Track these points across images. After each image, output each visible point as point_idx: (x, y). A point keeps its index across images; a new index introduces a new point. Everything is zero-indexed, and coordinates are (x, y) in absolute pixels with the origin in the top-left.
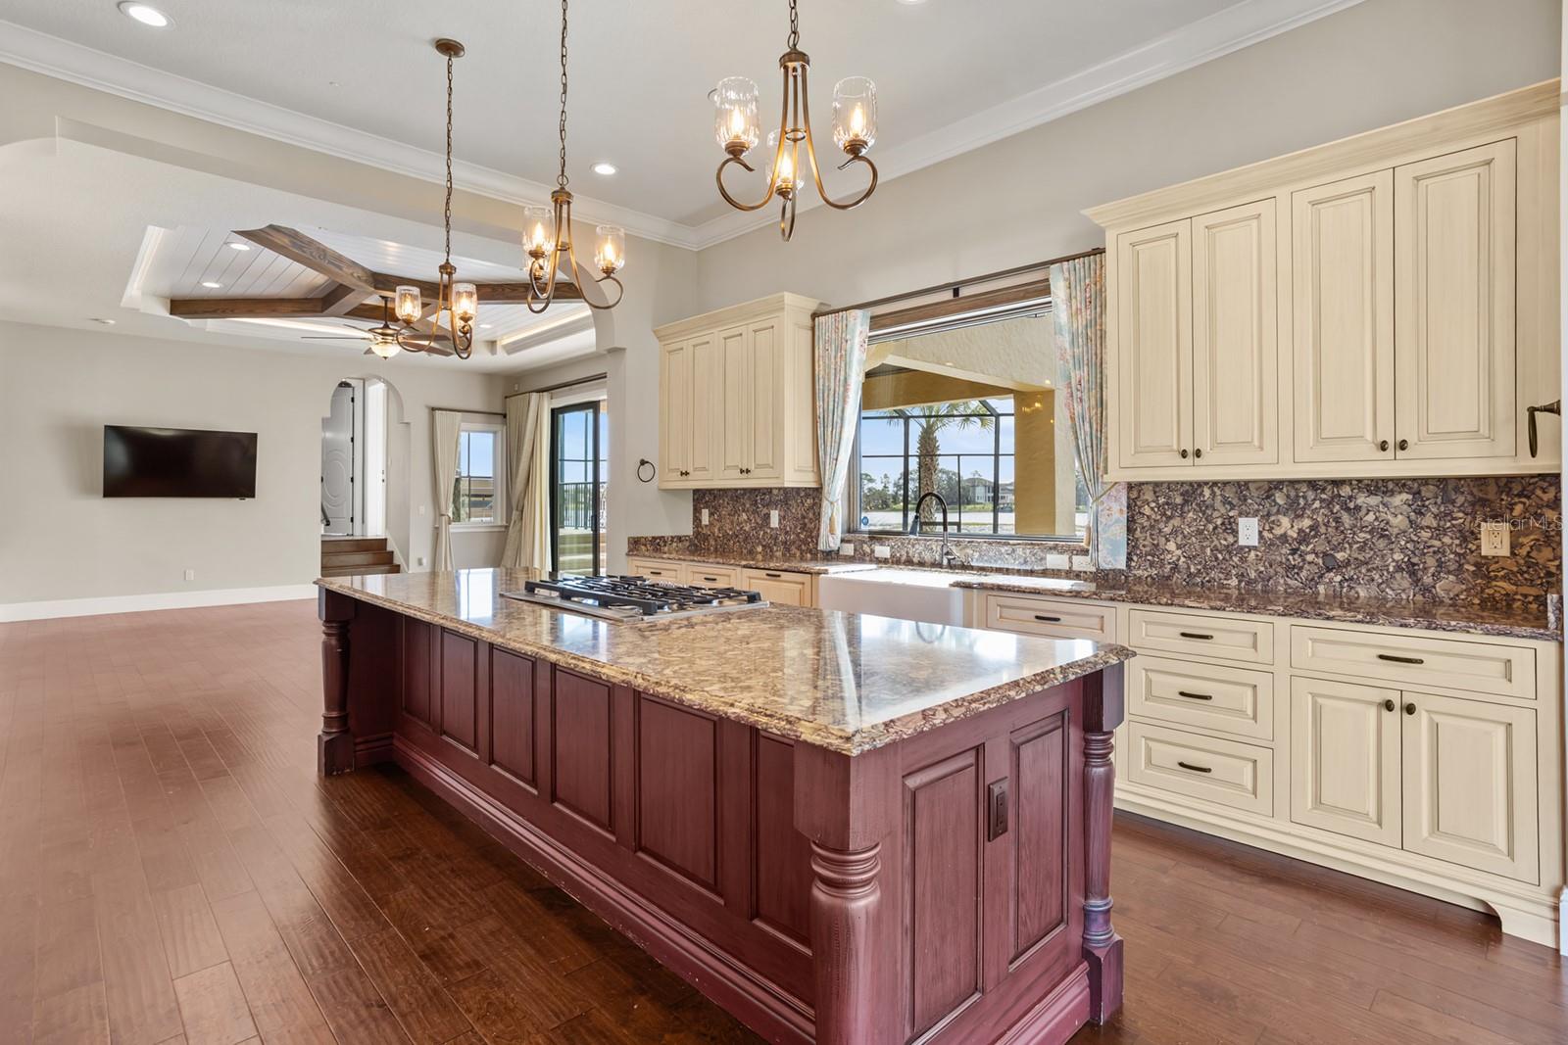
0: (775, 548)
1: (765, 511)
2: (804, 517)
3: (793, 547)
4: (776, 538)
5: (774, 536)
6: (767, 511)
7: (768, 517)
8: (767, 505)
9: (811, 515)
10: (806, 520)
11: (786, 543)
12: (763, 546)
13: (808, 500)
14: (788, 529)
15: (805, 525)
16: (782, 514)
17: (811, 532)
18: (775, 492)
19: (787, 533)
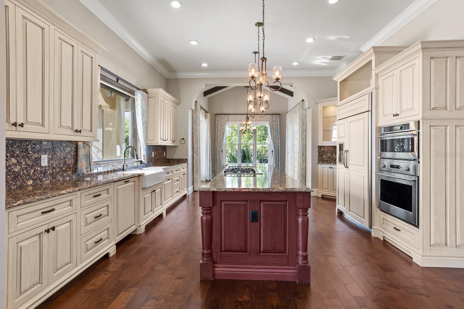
0: (44, 179)
1: (36, 155)
2: (65, 158)
3: (58, 176)
4: (46, 172)
5: (44, 172)
6: (38, 156)
7: (39, 159)
8: (39, 151)
9: (69, 157)
10: (67, 160)
11: (53, 174)
12: (33, 180)
13: (68, 149)
14: (55, 165)
15: (66, 162)
16: (50, 156)
17: (69, 165)
18: (45, 143)
19: (54, 168)
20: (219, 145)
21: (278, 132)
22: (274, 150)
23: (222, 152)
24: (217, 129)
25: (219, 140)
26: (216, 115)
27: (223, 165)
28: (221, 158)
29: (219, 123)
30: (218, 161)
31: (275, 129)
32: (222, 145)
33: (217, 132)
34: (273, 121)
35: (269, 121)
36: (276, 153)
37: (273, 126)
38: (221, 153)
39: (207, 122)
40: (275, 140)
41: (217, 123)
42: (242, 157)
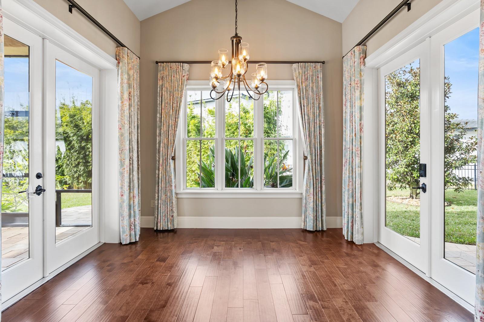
20: (165, 141)
21: (319, 107)
22: (311, 154)
23: (173, 158)
24: (159, 99)
25: (164, 128)
26: (157, 63)
27: (177, 194)
28: (170, 177)
29: (167, 85)
30: (162, 185)
31: (313, 99)
32: (174, 141)
33: (159, 108)
34: (307, 79)
35: (297, 78)
36: (314, 161)
37: (307, 90)
38: (171, 162)
39: (122, 73)
40: (312, 129)
41: (160, 83)
42: (227, 170)
